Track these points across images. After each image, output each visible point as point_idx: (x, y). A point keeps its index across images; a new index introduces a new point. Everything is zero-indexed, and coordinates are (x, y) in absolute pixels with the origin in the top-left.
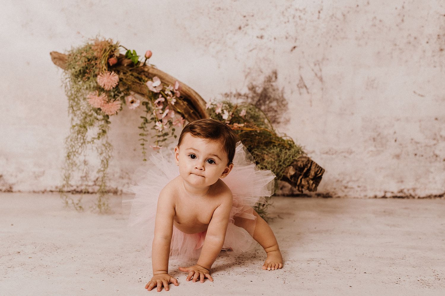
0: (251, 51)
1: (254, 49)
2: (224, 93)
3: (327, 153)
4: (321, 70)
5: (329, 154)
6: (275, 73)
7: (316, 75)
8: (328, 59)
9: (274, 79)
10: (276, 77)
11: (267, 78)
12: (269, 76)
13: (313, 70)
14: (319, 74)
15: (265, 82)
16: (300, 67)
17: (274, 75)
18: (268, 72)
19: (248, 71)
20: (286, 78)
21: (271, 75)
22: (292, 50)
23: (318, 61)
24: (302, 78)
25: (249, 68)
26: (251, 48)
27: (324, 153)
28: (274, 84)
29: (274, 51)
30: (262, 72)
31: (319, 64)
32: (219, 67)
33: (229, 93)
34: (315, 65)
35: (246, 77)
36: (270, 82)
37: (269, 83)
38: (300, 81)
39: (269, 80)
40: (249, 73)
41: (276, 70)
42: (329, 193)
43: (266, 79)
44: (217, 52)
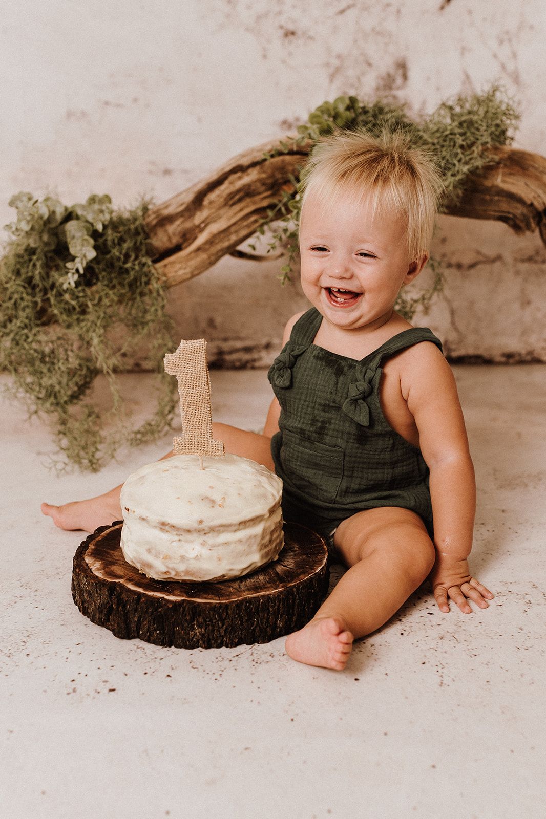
0: (342, 12)
1: (349, 7)
2: (281, 118)
3: (530, 259)
4: (515, 56)
5: (536, 262)
6: (402, 66)
7: (503, 67)
8: (531, 27)
9: (399, 81)
10: (405, 77)
11: (383, 79)
12: (389, 75)
13: (495, 56)
14: (511, 67)
15: (378, 89)
16: (464, 50)
17: (400, 72)
18: (384, 64)
19: (335, 62)
20: (428, 79)
21: (392, 71)
22: (442, 8)
23: (507, 33)
24: (468, 77)
25: (339, 57)
26: (343, 5)
27: (523, 261)
28: (400, 94)
29: (399, 12)
30: (370, 65)
31: (510, 40)
32: (265, 57)
33: (291, 119)
34: (501, 42)
35: (332, 77)
36: (391, 88)
37: (387, 93)
38: (464, 83)
39: (388, 83)
40: (338, 70)
41: (404, 59)
42: (534, 350)
43: (382, 83)
44: (259, 18)
